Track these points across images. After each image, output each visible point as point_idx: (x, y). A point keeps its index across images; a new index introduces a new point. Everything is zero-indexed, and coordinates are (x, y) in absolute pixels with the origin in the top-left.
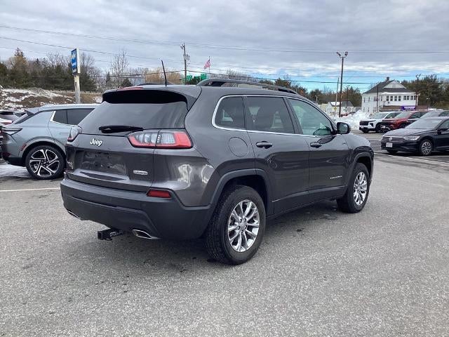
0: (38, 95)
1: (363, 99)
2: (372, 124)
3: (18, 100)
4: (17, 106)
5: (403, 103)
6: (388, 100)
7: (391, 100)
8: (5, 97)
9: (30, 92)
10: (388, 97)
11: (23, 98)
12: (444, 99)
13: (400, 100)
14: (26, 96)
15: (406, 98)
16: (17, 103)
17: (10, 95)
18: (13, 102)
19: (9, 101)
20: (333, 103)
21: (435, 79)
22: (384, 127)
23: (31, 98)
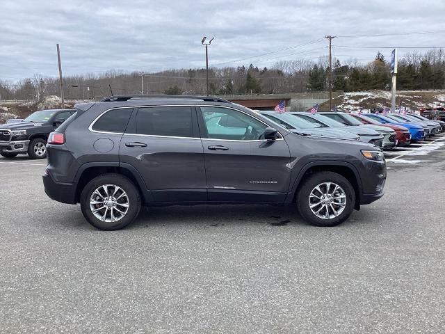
0: (376, 96)
3: (357, 102)
4: (355, 108)
8: (346, 100)
9: (369, 94)
11: (362, 100)
14: (365, 99)
16: (356, 105)
17: (350, 98)
18: (352, 104)
19: (349, 104)
23: (369, 100)
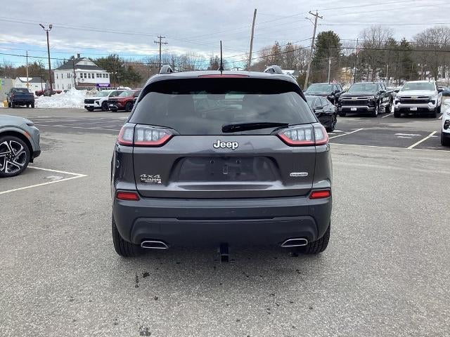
1: (55, 76)
2: (98, 103)
5: (96, 80)
6: (82, 77)
7: (85, 77)
10: (81, 74)
12: (127, 78)
13: (93, 77)
15: (98, 75)
20: (24, 79)
21: (118, 59)
22: (112, 105)
